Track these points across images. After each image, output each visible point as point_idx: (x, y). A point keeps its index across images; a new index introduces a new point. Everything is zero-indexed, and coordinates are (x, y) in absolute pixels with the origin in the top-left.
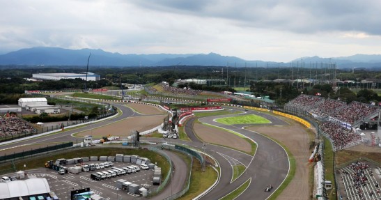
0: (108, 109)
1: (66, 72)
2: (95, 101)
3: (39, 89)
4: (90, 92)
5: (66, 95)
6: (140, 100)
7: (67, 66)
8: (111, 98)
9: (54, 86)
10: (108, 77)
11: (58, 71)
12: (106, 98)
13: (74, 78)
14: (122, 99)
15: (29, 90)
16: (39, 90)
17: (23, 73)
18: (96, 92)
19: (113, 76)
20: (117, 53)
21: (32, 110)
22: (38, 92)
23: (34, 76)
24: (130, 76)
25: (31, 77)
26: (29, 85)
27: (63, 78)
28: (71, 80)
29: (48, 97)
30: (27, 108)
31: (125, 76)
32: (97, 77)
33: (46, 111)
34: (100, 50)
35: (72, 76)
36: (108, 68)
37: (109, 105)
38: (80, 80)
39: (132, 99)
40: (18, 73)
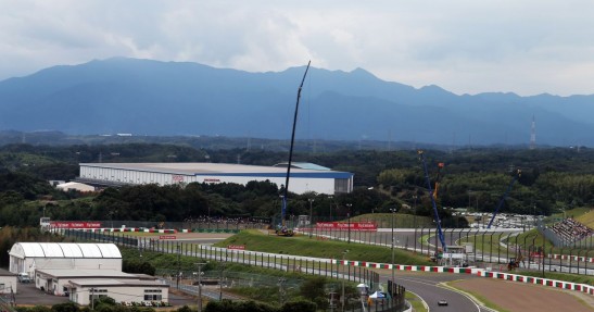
0: (369, 291)
1: (215, 160)
2: (315, 265)
3: (99, 216)
4: (301, 230)
5: (204, 242)
6: (512, 266)
7: (221, 140)
8: (386, 257)
9: (157, 208)
10: (388, 183)
11: (184, 154)
12: (366, 254)
13: (244, 181)
14: (436, 261)
15: (56, 218)
16: (95, 219)
17: (44, 161)
18: (327, 233)
19: (411, 180)
20: (433, 90)
21: (59, 288)
22: (93, 228)
23: (86, 171)
24: (481, 178)
25: (74, 174)
26: (63, 203)
27: (200, 179)
28: (230, 190)
29: (125, 245)
30: (42, 283)
31: (460, 180)
32: (339, 181)
33: (112, 293)
34: (361, 75)
35: (238, 174)
36: (389, 148)
37: (375, 278)
38: (268, 188)
39: (479, 263)
40: (27, 160)
